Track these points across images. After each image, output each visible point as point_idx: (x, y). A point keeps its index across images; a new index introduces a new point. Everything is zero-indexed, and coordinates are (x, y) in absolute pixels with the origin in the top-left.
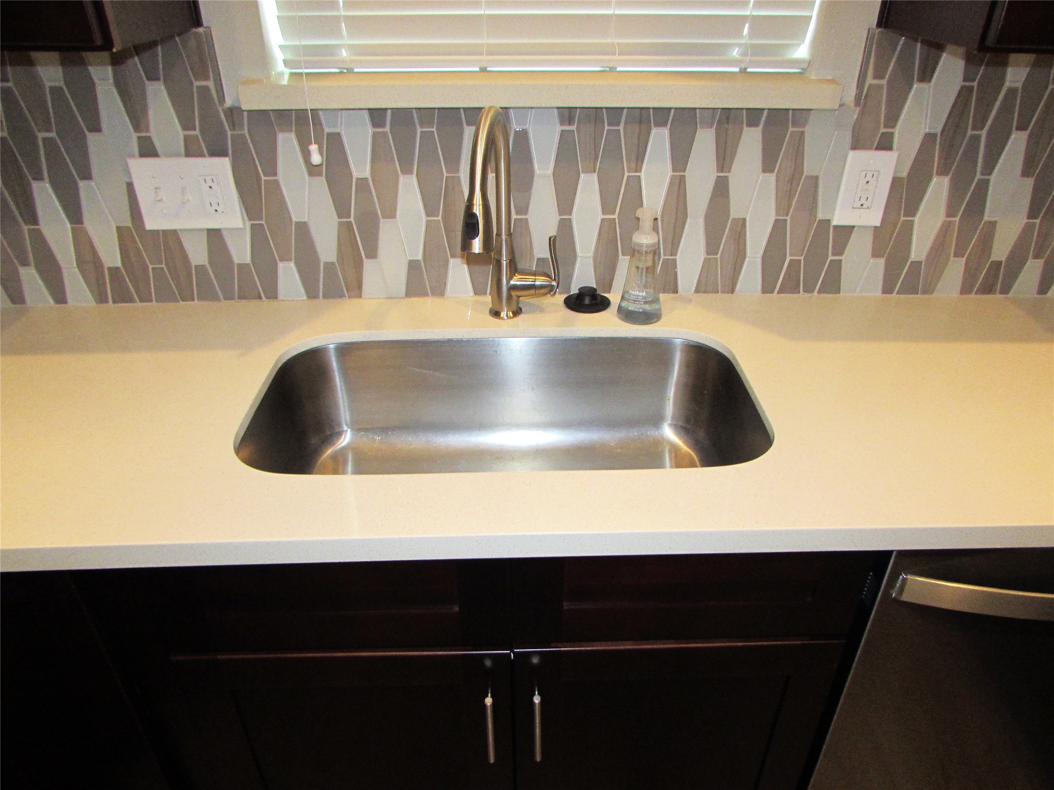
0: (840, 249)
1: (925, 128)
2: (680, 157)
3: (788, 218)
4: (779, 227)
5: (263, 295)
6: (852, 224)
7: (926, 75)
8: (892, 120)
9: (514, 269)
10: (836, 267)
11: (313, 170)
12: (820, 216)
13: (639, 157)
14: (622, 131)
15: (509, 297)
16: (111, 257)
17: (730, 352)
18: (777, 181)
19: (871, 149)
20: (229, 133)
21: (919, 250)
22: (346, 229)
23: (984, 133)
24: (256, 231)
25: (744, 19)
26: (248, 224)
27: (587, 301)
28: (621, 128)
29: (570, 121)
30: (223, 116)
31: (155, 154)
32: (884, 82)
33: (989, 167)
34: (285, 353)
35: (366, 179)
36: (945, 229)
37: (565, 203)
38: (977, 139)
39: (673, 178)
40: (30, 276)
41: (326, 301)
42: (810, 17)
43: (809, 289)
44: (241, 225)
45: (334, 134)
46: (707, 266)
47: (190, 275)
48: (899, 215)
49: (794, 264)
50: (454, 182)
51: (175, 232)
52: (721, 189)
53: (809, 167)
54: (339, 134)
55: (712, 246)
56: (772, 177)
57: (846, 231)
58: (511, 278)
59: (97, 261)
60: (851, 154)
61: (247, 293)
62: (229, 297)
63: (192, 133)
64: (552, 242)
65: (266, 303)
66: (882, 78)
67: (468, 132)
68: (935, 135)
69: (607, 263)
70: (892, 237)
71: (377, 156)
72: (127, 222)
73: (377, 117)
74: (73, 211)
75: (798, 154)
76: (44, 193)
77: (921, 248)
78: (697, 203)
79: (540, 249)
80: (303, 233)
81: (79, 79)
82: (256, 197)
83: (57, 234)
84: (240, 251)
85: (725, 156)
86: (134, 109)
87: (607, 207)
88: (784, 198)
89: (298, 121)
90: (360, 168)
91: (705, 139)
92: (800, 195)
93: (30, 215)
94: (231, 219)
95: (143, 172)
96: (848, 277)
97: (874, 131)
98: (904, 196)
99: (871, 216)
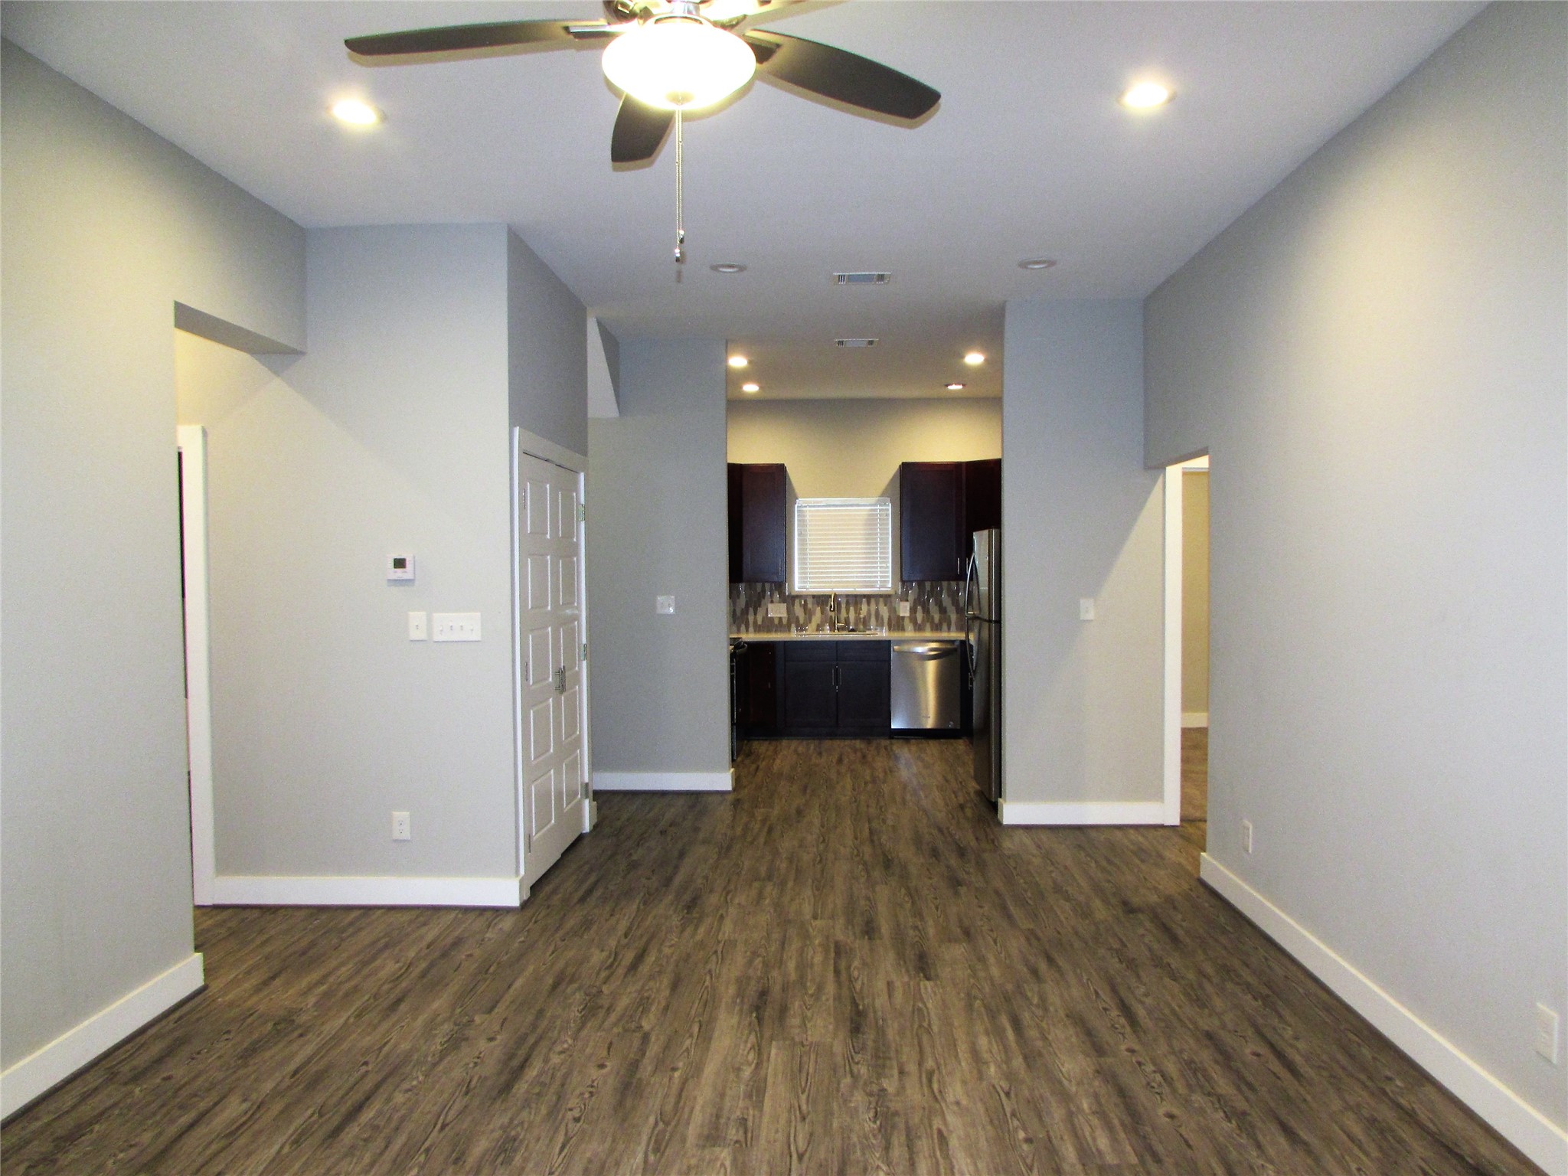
0: (903, 621)
1: (913, 598)
2: (869, 604)
3: (891, 615)
4: (890, 617)
5: (788, 631)
6: (904, 616)
7: (911, 587)
8: (907, 596)
10: (903, 625)
11: (801, 605)
12: (897, 614)
13: (861, 604)
15: (837, 628)
16: (759, 622)
18: (888, 608)
19: (904, 601)
20: (787, 599)
22: (805, 618)
24: (789, 618)
26: (787, 616)
27: (852, 630)
28: (858, 598)
29: (848, 597)
30: (786, 597)
32: (904, 589)
33: (928, 604)
36: (923, 617)
37: (848, 612)
38: (924, 599)
39: (868, 608)
40: (743, 626)
41: (800, 632)
42: (889, 580)
43: (899, 630)
46: (876, 625)
47: (774, 627)
48: (913, 614)
50: (827, 608)
51: (773, 617)
52: (877, 610)
53: (894, 605)
54: (806, 600)
55: (877, 621)
58: (838, 624)
59: (757, 623)
60: (901, 602)
63: (780, 599)
64: (845, 618)
67: (830, 599)
68: (916, 599)
69: (856, 624)
70: (913, 619)
71: (813, 604)
72: (764, 615)
73: (814, 596)
74: (755, 614)
75: (891, 602)
76: (751, 610)
77: (919, 621)
78: (873, 613)
79: (843, 619)
80: (797, 618)
81: (764, 591)
82: (789, 611)
83: (751, 618)
84: (785, 621)
85: (877, 604)
86: (772, 595)
87: (856, 613)
88: (890, 611)
89: (799, 596)
90: (810, 606)
91: (873, 601)
92: (893, 611)
93: (747, 614)
94: (784, 615)
95: (770, 606)
96: (906, 627)
97: (904, 598)
98: (913, 610)
99: (907, 614)
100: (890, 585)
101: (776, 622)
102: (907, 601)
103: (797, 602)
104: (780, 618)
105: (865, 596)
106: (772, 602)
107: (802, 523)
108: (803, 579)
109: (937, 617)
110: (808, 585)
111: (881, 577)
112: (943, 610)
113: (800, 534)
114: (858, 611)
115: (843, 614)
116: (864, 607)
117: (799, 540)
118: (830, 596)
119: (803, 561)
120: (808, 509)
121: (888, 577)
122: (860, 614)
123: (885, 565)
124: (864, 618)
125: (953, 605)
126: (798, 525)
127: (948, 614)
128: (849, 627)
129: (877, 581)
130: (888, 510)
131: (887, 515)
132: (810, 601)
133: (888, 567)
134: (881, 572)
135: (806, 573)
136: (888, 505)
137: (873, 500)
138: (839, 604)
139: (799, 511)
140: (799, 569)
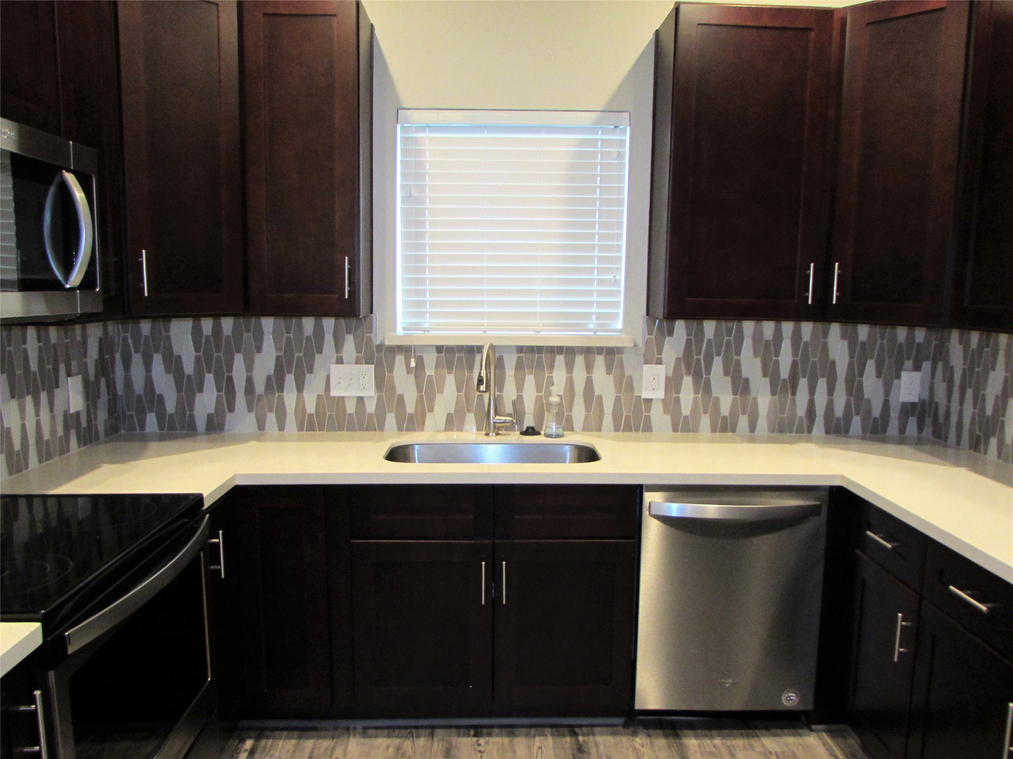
0: (648, 410)
1: (674, 356)
2: (570, 367)
3: (622, 395)
4: (618, 400)
5: (377, 429)
6: (651, 398)
7: (671, 333)
8: (660, 352)
9: (496, 413)
10: (648, 419)
11: (409, 370)
12: (636, 394)
13: (552, 368)
14: (543, 357)
15: (495, 427)
16: (311, 408)
17: (593, 445)
18: (614, 378)
19: (653, 364)
20: (376, 354)
21: (686, 410)
22: (420, 399)
23: (702, 357)
24: (380, 399)
25: (592, 314)
26: (377, 394)
27: (530, 431)
28: (543, 355)
29: (521, 352)
30: (375, 348)
31: (342, 363)
32: (653, 337)
33: (708, 371)
34: (394, 444)
35: (432, 376)
36: (695, 401)
37: (520, 387)
38: (699, 361)
39: (567, 377)
40: (271, 418)
41: (406, 432)
42: (618, 313)
43: (637, 430)
44: (373, 395)
45: (420, 356)
46: (587, 418)
47: (345, 419)
48: (672, 394)
49: (627, 417)
50: (471, 378)
51: (343, 398)
52: (589, 383)
53: (628, 372)
54: (422, 356)
55: (588, 408)
56: (611, 377)
57: (649, 401)
58: (495, 416)
59: (304, 410)
60: (645, 366)
61: (370, 428)
62: (361, 429)
63: (360, 354)
64: (514, 403)
65: (378, 433)
66: (652, 335)
67: (478, 357)
68: (680, 358)
69: (540, 417)
70: (671, 404)
71: (438, 366)
72: (322, 393)
73: (439, 349)
74: (300, 387)
75: (621, 366)
76: (290, 379)
77: (686, 409)
78: (579, 388)
79: (509, 408)
80: (401, 399)
81: (319, 333)
82: (382, 382)
83: (290, 398)
84: (371, 407)
85: (589, 367)
86: (339, 345)
87: (539, 389)
88: (618, 386)
89: (406, 350)
90: (430, 371)
91: (580, 360)
92: (625, 384)
93: (281, 389)
94: (370, 392)
95: (336, 370)
96: (654, 423)
97: (653, 356)
98: (673, 385)
99: (659, 394)
100: (619, 325)
101: (351, 408)
102: (659, 362)
103: (400, 359)
104: (360, 400)
105: (560, 350)
106: (340, 361)
107: (415, 171)
108: (416, 306)
109: (726, 400)
110: (427, 322)
111: (600, 304)
112: (741, 386)
113: (407, 199)
114: (543, 386)
115: (509, 393)
116: (559, 375)
117: (406, 212)
118: (480, 349)
119: (416, 263)
120: (427, 135)
121: (616, 304)
122: (549, 393)
123: (610, 277)
124: (560, 405)
125: (765, 374)
126: (405, 176)
127: (753, 395)
128: (520, 421)
129: (588, 316)
130: (622, 142)
131: (620, 155)
132: (430, 359)
133: (617, 282)
134: (600, 293)
135: (422, 293)
136: (624, 130)
137: (587, 119)
138: (500, 365)
139: (405, 140)
140: (407, 281)
